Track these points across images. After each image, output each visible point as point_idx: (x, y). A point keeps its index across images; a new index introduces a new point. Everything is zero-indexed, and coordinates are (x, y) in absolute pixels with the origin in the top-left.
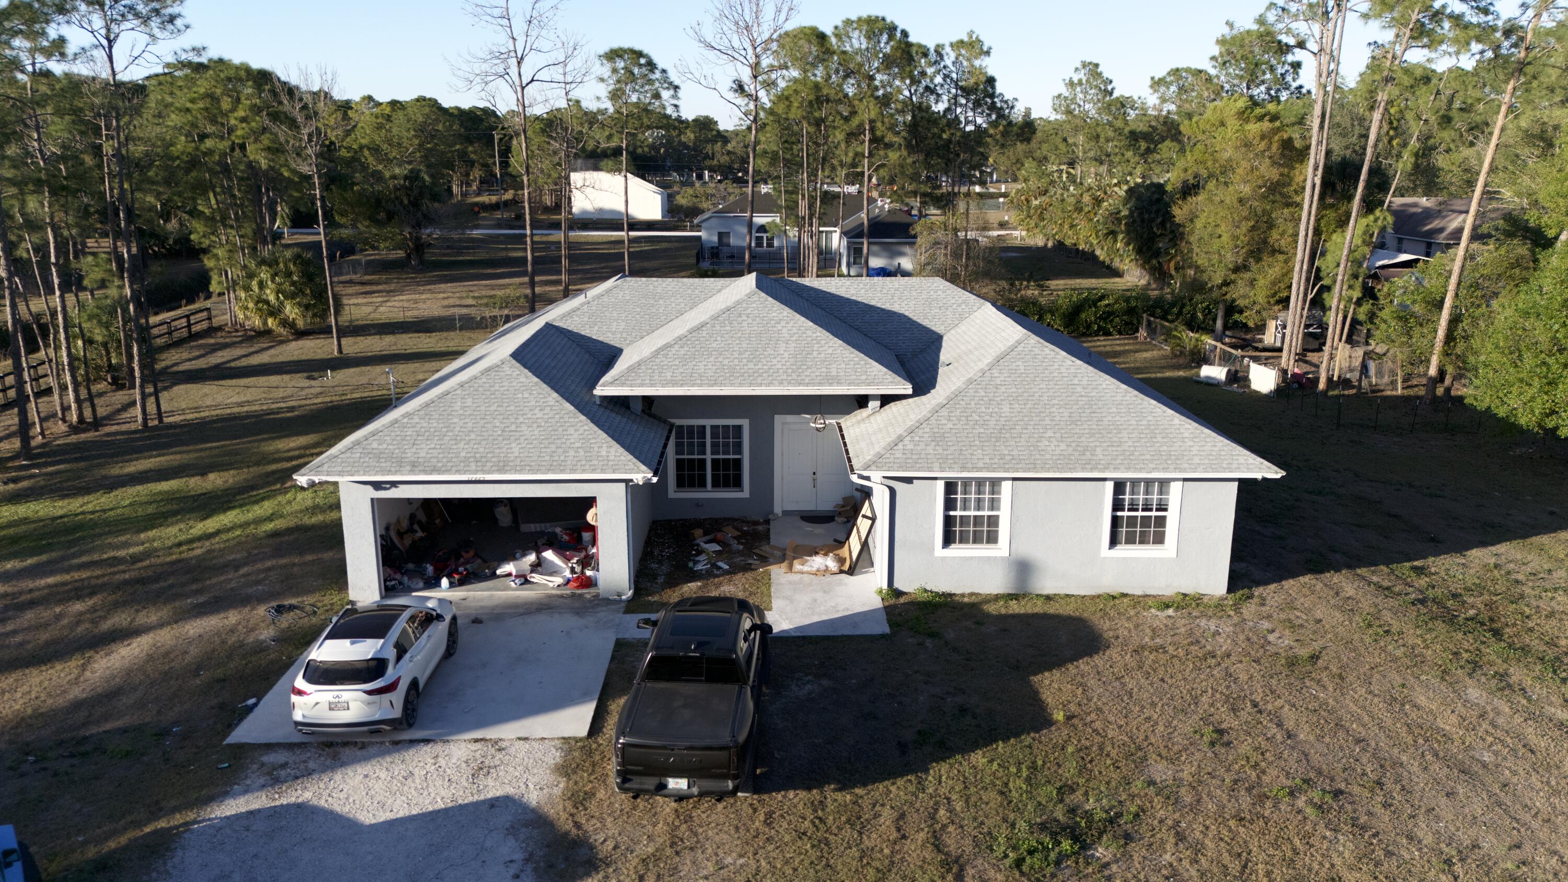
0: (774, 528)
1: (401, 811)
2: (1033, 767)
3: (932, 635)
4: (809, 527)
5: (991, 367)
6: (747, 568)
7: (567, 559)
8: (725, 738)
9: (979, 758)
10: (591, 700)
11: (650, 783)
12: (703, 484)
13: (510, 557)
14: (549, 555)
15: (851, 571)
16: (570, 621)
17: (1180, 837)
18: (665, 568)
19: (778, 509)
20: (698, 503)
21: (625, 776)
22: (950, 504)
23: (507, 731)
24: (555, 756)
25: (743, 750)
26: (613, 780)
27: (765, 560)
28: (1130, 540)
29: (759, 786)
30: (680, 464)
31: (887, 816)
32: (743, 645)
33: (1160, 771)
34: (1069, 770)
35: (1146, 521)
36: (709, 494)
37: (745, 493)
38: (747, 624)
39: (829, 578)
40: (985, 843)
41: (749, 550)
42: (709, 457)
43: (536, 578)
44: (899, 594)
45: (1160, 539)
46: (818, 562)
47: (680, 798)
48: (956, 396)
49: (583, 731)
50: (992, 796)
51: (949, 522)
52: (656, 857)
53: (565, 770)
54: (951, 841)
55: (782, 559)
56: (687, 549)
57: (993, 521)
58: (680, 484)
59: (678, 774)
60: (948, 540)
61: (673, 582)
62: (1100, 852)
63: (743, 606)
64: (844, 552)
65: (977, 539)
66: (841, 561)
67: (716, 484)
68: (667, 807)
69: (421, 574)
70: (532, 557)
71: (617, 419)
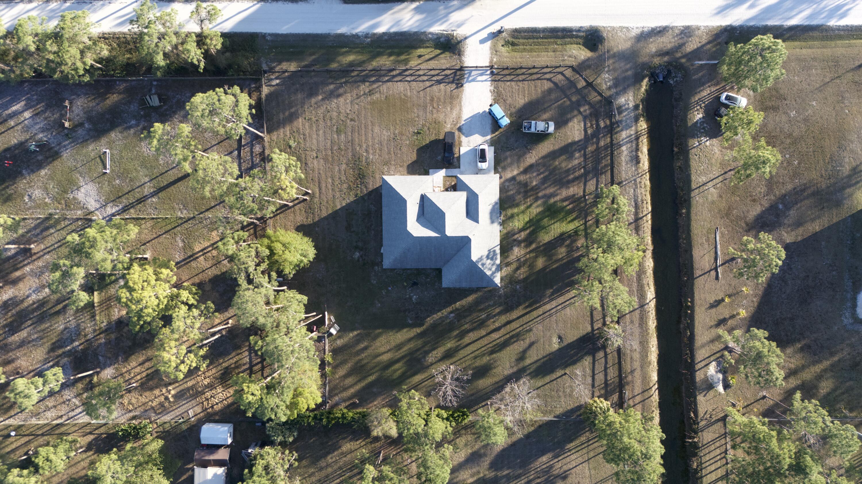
1: (473, 137)
23: (467, 149)
24: (462, 145)
26: (457, 141)
49: (461, 149)
71: (463, 187)
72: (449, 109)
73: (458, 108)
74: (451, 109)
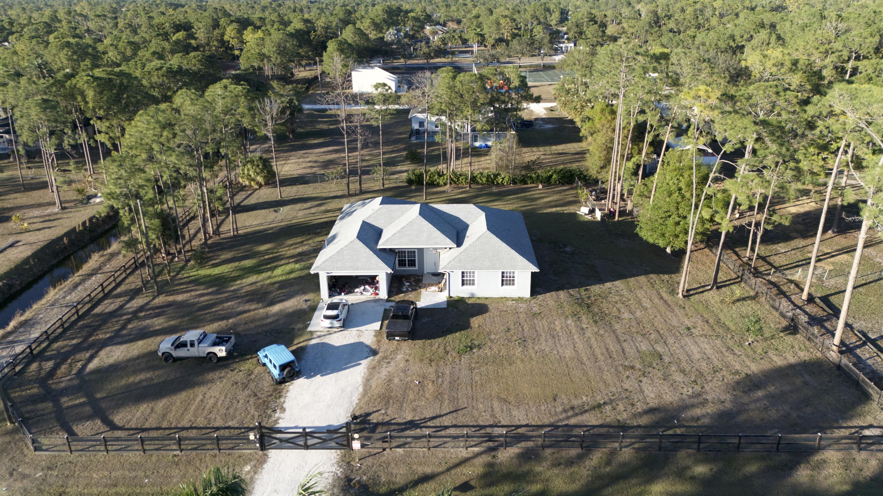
0: (424, 278)
1: (346, 343)
2: (468, 336)
3: (456, 308)
4: (433, 278)
5: (476, 240)
6: (416, 290)
7: (372, 288)
8: (406, 330)
9: (457, 334)
10: (379, 321)
11: (392, 338)
12: (405, 265)
13: (357, 287)
14: (367, 287)
15: (441, 291)
16: (374, 304)
17: (490, 348)
18: (395, 290)
19: (425, 272)
20: (404, 271)
21: (387, 337)
22: (463, 276)
23: (363, 328)
24: (374, 333)
25: (409, 332)
26: (385, 338)
27: (420, 288)
28: (507, 284)
29: (413, 339)
30: (399, 261)
31: (437, 344)
32: (410, 312)
33: (493, 337)
34: (475, 337)
35: (510, 280)
36: (407, 268)
37: (417, 268)
38: (412, 307)
39: (436, 293)
40: (454, 349)
41: (417, 285)
42: (407, 259)
43: (364, 293)
44: (451, 297)
45: (513, 284)
46: (434, 288)
47: (398, 341)
48: (466, 249)
49: (379, 329)
50: (458, 341)
51: (463, 281)
52: (394, 351)
53: (376, 336)
54: (448, 349)
55: (425, 287)
56: (401, 284)
57: (473, 280)
58: (399, 265)
59: (397, 336)
60: (463, 284)
61: (397, 294)
62: (474, 350)
63: (413, 303)
64: (440, 285)
65: (470, 284)
66: (439, 288)
67: (409, 266)
68: (395, 342)
69: (336, 292)
70: (363, 287)
71: (383, 254)
72: (396, 380)
73: (373, 383)
74: (390, 381)
